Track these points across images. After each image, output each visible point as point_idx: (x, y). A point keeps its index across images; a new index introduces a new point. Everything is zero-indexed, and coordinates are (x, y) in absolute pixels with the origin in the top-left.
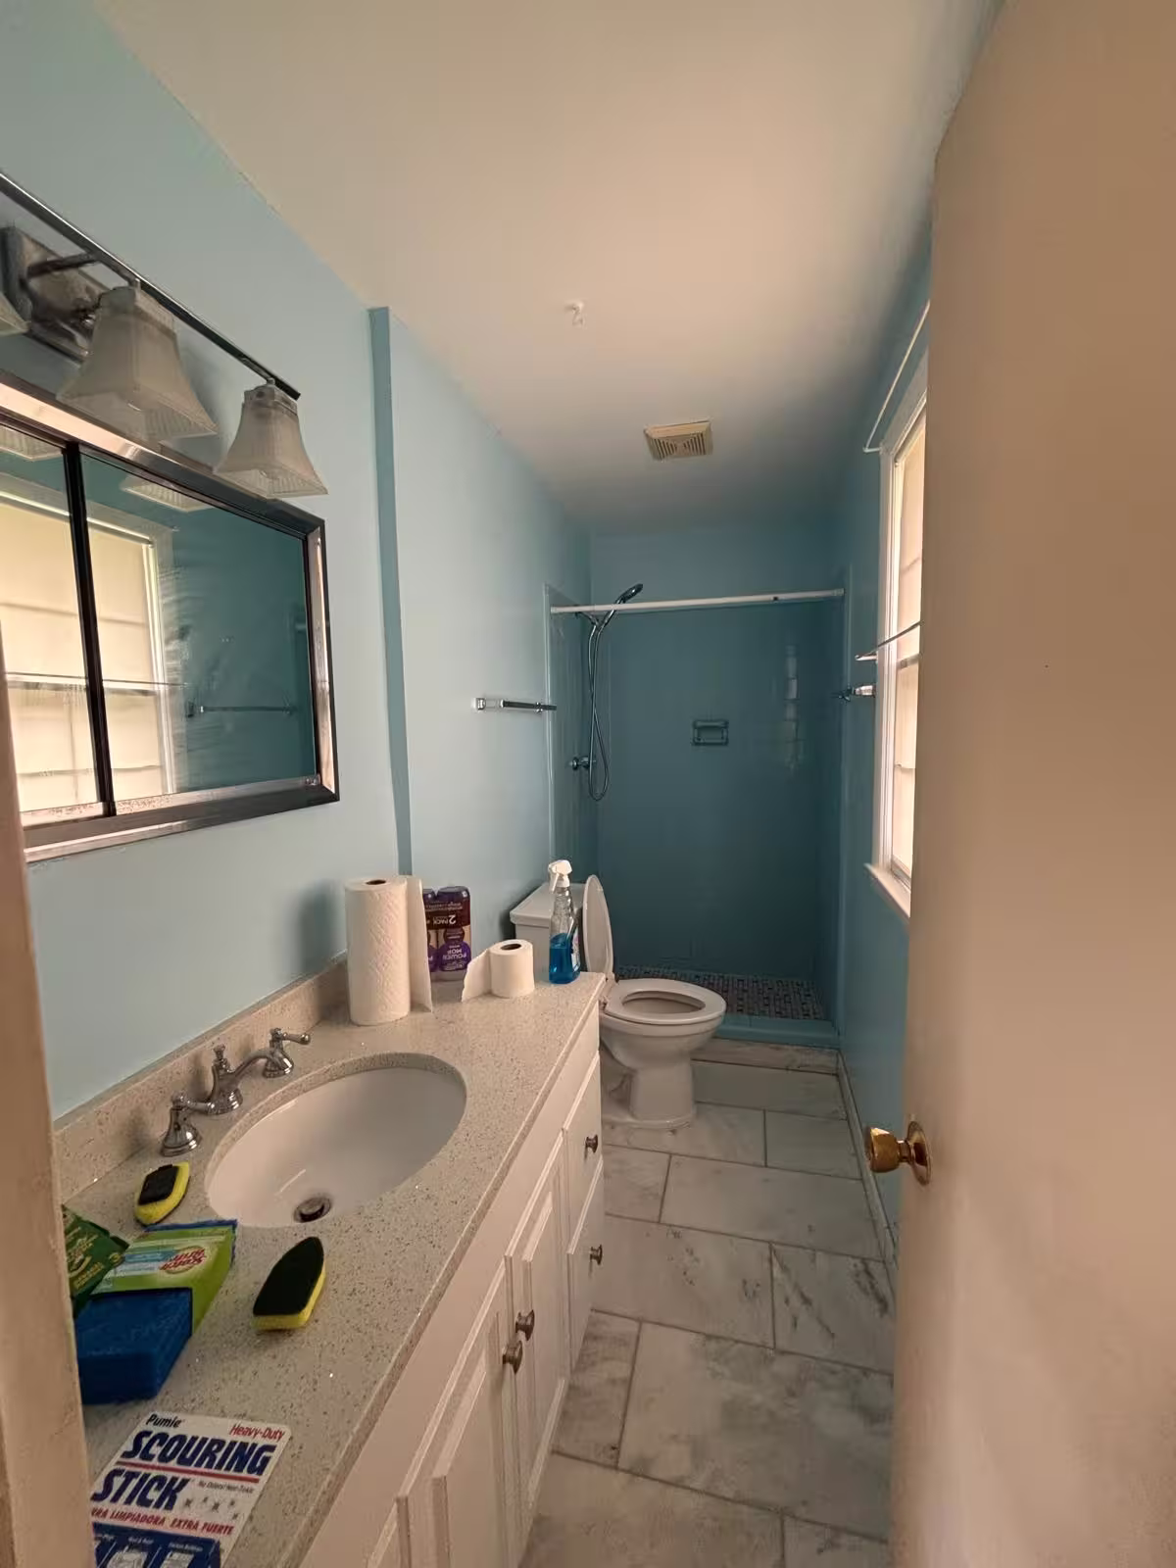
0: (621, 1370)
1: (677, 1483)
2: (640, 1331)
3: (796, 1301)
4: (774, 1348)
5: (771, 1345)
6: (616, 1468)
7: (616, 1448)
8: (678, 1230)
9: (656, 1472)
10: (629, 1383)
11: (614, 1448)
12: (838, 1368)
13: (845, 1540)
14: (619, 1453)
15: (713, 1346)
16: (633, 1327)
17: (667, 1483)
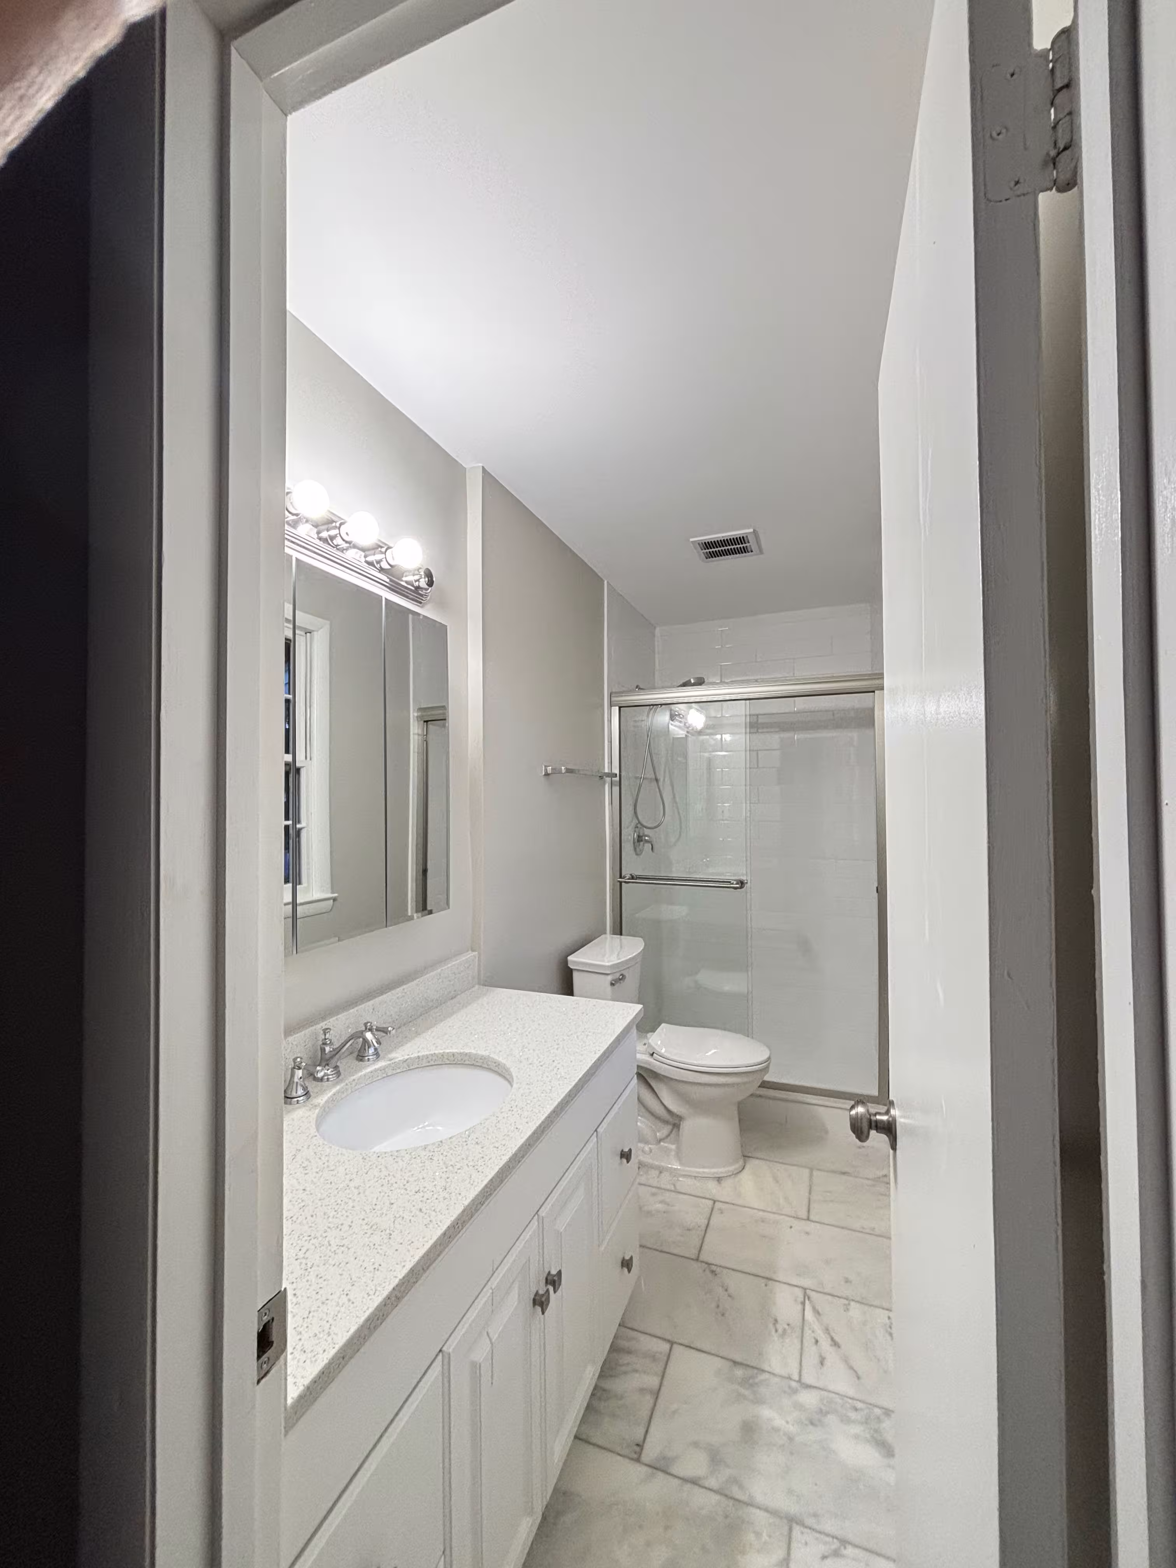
0: (652, 1381)
1: (694, 1482)
2: (670, 1350)
3: (825, 1343)
4: (799, 1381)
5: (796, 1377)
6: (638, 1460)
7: (640, 1446)
8: (714, 1268)
9: (674, 1470)
10: (657, 1394)
11: (638, 1445)
12: (859, 1405)
13: (849, 1551)
14: (642, 1449)
15: (739, 1372)
16: (666, 1347)
17: (685, 1480)
